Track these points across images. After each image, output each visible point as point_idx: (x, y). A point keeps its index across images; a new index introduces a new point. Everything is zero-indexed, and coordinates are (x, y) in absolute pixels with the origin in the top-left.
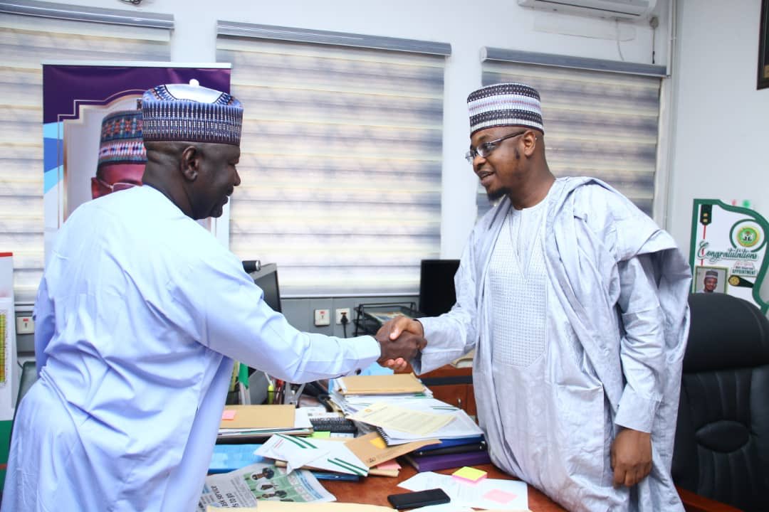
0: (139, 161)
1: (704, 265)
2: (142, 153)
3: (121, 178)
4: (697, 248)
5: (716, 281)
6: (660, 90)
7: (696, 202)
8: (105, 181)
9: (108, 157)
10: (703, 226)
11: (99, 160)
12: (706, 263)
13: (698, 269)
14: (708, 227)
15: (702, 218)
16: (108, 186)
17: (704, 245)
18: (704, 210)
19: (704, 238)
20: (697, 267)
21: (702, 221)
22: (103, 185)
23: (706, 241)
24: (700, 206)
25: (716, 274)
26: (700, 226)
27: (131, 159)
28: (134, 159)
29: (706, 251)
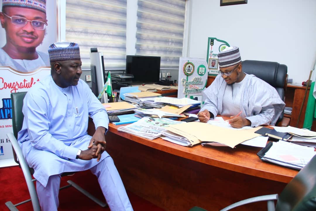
0: (24, 6)
1: (211, 58)
2: (26, 3)
3: (16, 14)
4: (209, 53)
5: (215, 63)
6: (185, 4)
7: (209, 38)
8: (7, 14)
9: (8, 3)
10: (211, 46)
11: (3, 4)
12: (212, 58)
13: (210, 60)
14: (213, 46)
15: (211, 43)
16: (9, 17)
17: (212, 52)
18: (212, 41)
19: (211, 49)
20: (209, 59)
21: (211, 44)
22: (6, 16)
23: (212, 51)
24: (210, 40)
25: (215, 61)
26: (210, 46)
27: (20, 5)
28: (21, 5)
29: (212, 54)
